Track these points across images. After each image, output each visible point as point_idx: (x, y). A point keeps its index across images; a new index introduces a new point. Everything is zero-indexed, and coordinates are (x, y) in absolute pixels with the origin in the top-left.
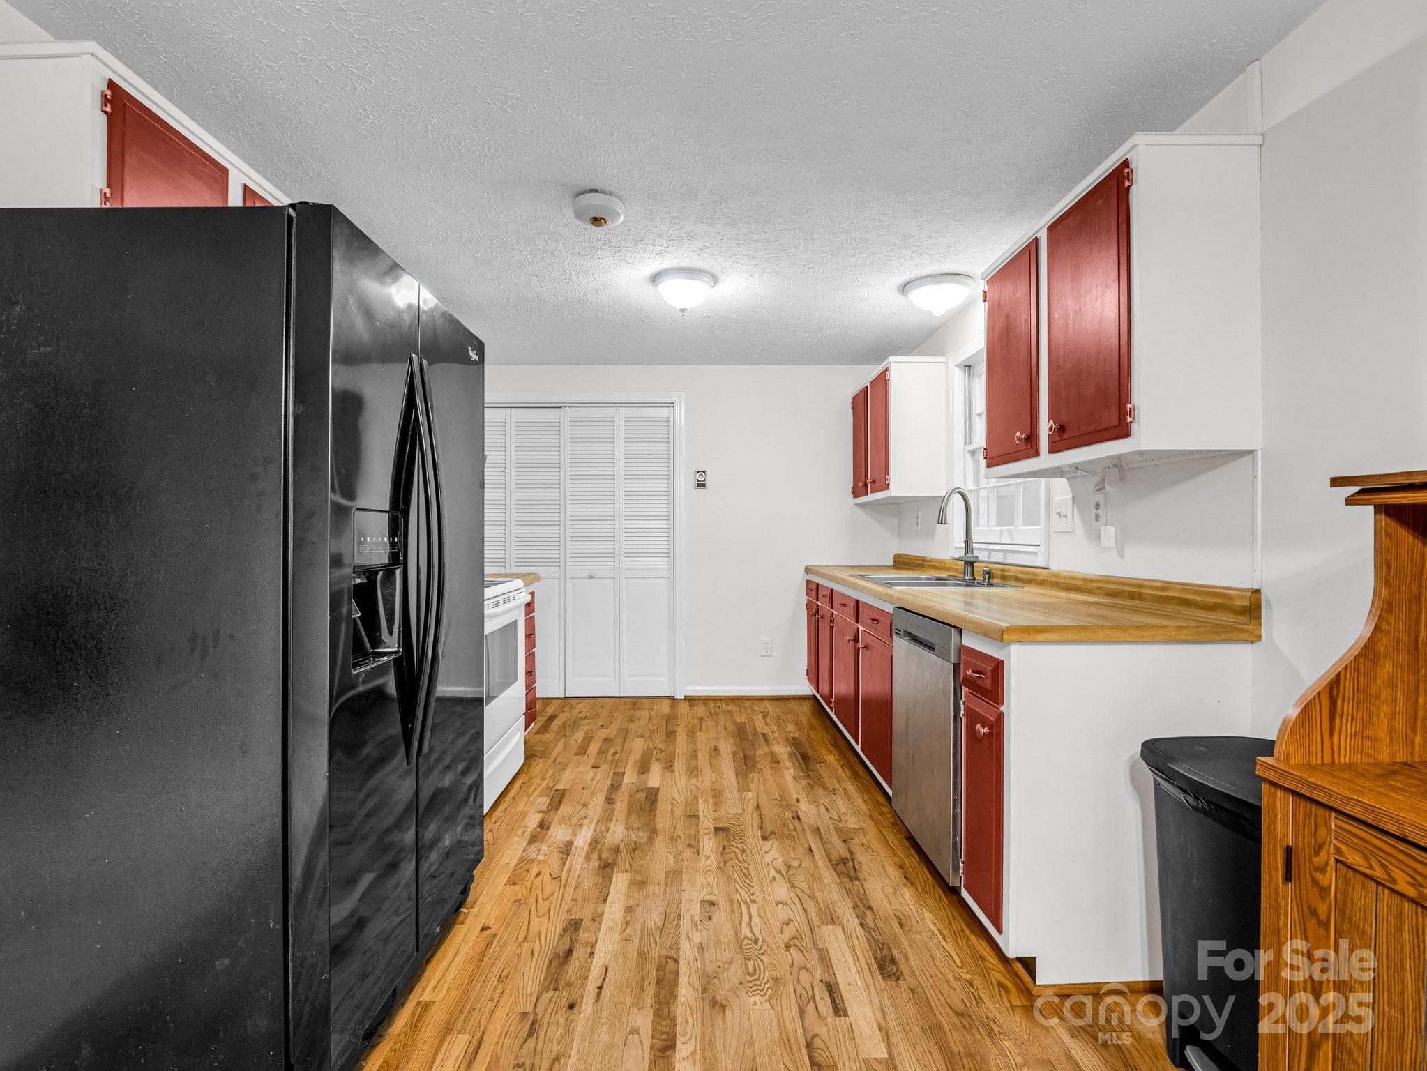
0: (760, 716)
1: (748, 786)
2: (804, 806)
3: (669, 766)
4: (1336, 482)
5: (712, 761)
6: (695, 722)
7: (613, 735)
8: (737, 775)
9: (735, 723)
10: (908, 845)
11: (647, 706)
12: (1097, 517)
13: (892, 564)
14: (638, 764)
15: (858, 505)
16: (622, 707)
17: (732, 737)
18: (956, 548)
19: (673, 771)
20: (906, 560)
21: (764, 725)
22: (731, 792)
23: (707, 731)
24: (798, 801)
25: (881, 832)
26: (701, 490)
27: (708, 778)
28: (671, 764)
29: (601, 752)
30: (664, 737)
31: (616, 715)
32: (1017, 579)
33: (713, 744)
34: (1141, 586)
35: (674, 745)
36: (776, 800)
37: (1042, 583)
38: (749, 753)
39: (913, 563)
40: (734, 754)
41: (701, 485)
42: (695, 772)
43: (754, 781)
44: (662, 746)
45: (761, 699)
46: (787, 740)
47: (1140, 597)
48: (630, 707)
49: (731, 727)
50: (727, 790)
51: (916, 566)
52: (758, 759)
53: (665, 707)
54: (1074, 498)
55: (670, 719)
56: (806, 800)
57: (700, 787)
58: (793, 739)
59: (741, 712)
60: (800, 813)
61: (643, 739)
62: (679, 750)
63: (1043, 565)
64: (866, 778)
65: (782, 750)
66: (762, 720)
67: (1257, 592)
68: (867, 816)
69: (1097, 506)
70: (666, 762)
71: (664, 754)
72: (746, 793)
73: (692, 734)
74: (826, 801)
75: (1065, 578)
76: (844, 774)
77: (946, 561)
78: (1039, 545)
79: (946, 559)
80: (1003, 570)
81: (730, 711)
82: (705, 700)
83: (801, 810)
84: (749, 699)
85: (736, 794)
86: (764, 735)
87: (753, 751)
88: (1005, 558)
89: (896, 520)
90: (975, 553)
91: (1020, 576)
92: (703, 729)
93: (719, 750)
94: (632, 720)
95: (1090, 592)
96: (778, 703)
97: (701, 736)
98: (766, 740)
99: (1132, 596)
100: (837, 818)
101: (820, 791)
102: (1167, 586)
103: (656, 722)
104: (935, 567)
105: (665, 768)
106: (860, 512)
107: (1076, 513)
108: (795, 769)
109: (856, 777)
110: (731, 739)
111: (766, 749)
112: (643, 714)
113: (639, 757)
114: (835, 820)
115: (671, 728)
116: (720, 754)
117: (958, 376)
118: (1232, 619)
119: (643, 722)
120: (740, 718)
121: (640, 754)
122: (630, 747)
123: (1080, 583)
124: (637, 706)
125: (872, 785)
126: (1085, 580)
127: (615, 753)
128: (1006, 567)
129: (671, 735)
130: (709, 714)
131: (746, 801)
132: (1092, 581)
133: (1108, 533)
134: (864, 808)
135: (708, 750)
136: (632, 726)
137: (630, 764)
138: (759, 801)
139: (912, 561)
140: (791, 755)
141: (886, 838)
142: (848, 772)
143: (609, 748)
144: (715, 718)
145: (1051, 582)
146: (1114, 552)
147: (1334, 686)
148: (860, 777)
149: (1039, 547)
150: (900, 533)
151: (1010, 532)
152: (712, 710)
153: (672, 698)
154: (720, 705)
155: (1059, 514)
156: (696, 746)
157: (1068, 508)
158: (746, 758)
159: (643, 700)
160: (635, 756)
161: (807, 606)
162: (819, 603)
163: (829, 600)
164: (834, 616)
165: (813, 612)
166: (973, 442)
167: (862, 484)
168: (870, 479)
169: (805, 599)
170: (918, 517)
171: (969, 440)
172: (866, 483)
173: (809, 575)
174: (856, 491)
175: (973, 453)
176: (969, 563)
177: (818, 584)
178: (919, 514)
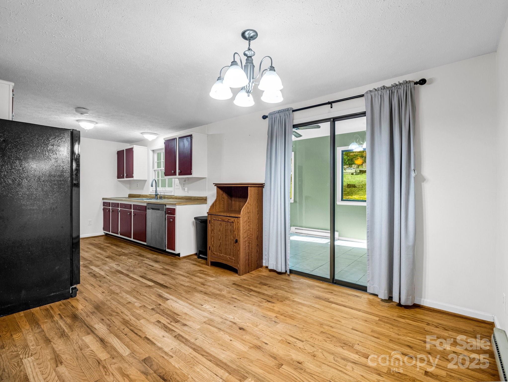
4: (214, 184)
12: (184, 186)
13: (128, 197)
15: (119, 181)
18: (151, 192)
20: (133, 195)
34: (191, 197)
37: (173, 198)
39: (136, 196)
45: (88, 238)
54: (179, 182)
63: (173, 195)
67: (207, 197)
69: (184, 184)
75: (178, 197)
80: (164, 196)
84: (84, 238)
88: (164, 194)
89: (129, 185)
90: (158, 193)
91: (168, 197)
95: (183, 199)
99: (190, 199)
102: (195, 197)
106: (119, 182)
107: (180, 185)
117: (151, 153)
118: (204, 201)
123: (181, 198)
126: (182, 197)
128: (165, 196)
132: (183, 197)
133: (186, 189)
145: (175, 198)
146: (187, 192)
147: (213, 204)
149: (172, 192)
150: (130, 188)
155: (177, 185)
157: (178, 184)
161: (103, 209)
162: (111, 208)
163: (117, 206)
164: (119, 210)
165: (107, 211)
166: (154, 168)
167: (122, 175)
168: (125, 175)
169: (102, 207)
170: (137, 185)
171: (153, 167)
172: (124, 176)
173: (104, 200)
174: (119, 177)
175: (155, 171)
176: (156, 195)
177: (110, 203)
178: (138, 184)
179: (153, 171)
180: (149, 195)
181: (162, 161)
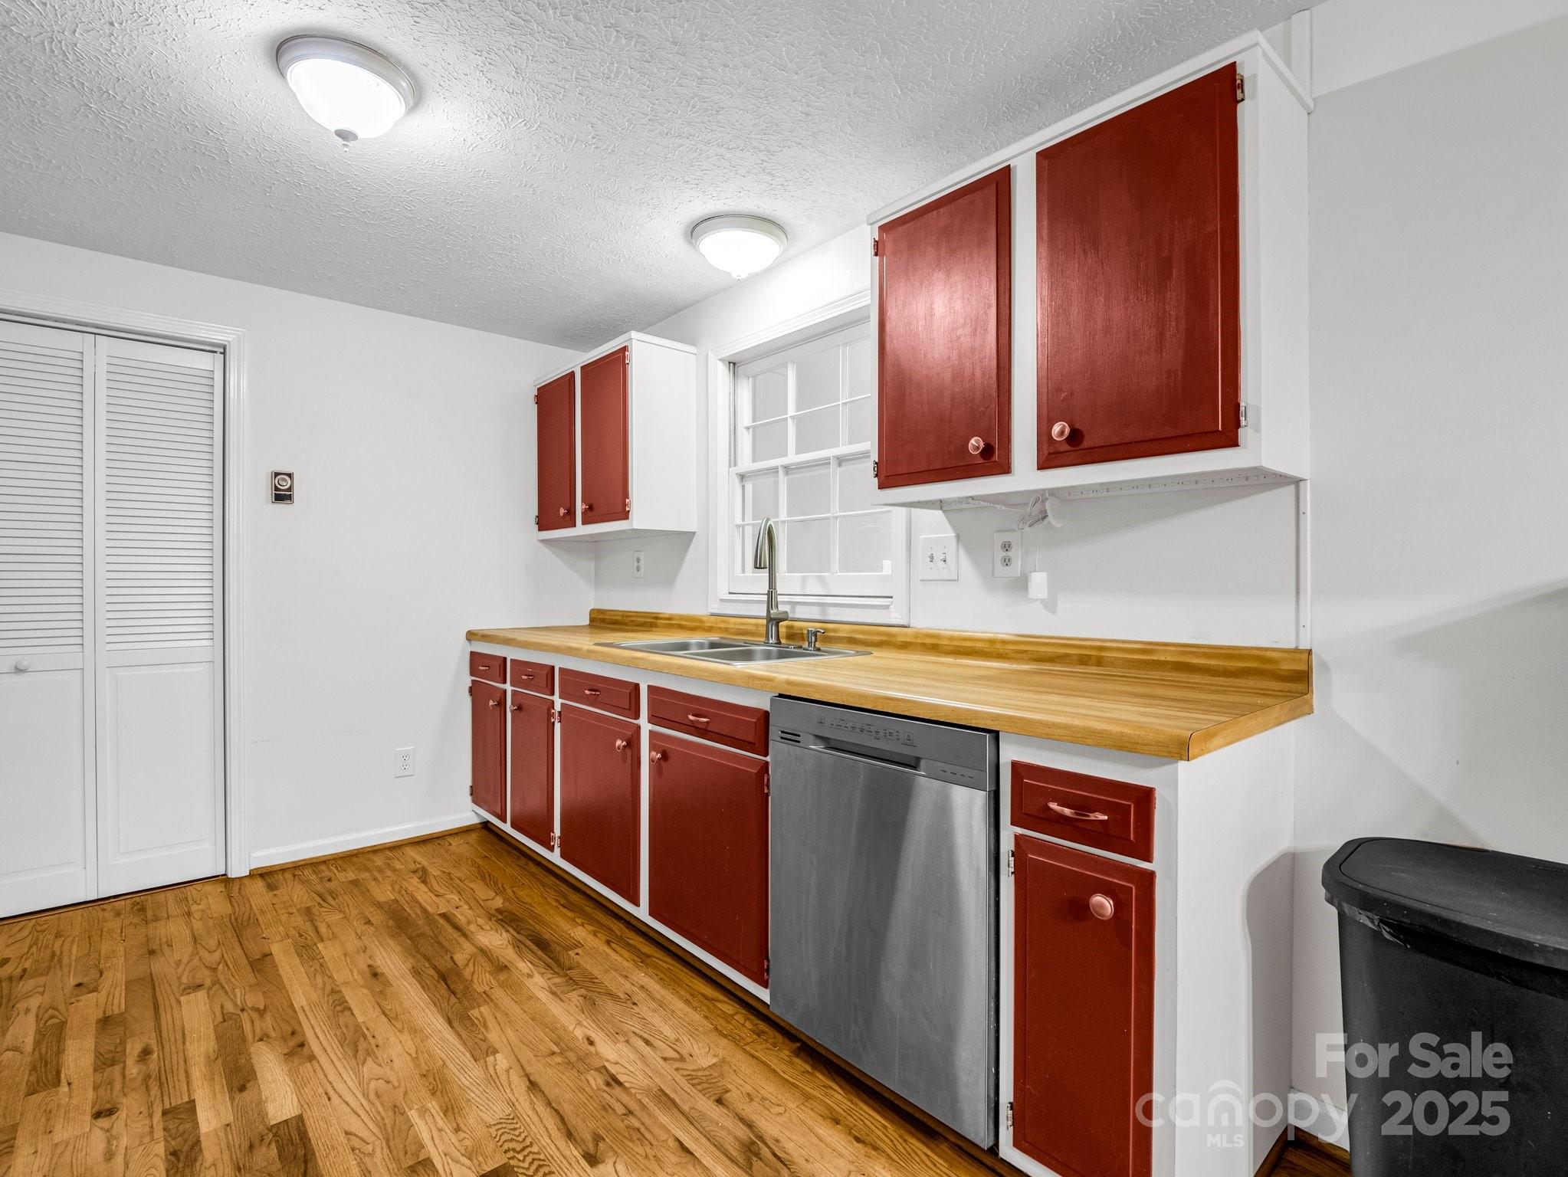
0: (415, 880)
1: (485, 1040)
2: (608, 1051)
3: (297, 1050)
5: (383, 1003)
6: (298, 920)
7: (118, 1005)
8: (450, 1022)
9: (378, 905)
10: (809, 1069)
11: (174, 909)
12: (1009, 561)
13: (588, 623)
14: (219, 1067)
15: (543, 541)
16: (114, 924)
17: (392, 936)
18: (722, 600)
19: (312, 1058)
20: (619, 618)
21: (434, 898)
22: (462, 1068)
23: (335, 937)
24: (591, 1043)
25: (753, 1056)
26: (281, 507)
27: (397, 1048)
28: (297, 1040)
29: (106, 1061)
30: (247, 972)
31: (105, 947)
32: (852, 641)
33: (362, 963)
35: (281, 987)
36: (553, 1053)
37: (905, 646)
38: (444, 963)
39: (632, 621)
40: (416, 973)
41: (282, 496)
42: (362, 1045)
43: (490, 1025)
44: (255, 999)
45: (395, 847)
46: (490, 916)
47: (1099, 662)
48: (136, 920)
49: (377, 918)
50: (451, 1066)
51: (637, 626)
52: (467, 973)
53: (215, 902)
54: (958, 537)
55: (240, 926)
56: (601, 1034)
57: (393, 1079)
58: (498, 911)
59: (376, 879)
60: (613, 1069)
61: (201, 994)
62: (300, 1000)
63: (902, 622)
64: (657, 955)
65: (496, 940)
66: (422, 886)
67: (1305, 652)
68: (710, 1031)
69: (1007, 547)
70: (284, 1039)
71: (268, 1017)
72: (491, 1059)
73: (306, 951)
74: (631, 1025)
75: (951, 638)
76: (618, 957)
77: (704, 619)
78: (891, 597)
79: (702, 616)
81: (355, 883)
82: (295, 869)
83: (608, 1061)
84: (375, 850)
85: (476, 1071)
86: (444, 916)
87: (448, 958)
89: (593, 563)
91: (857, 636)
92: (325, 936)
93: (383, 974)
94: (152, 952)
95: (1001, 657)
96: (429, 847)
97: (329, 951)
98: (457, 927)
100: (675, 1055)
101: (610, 1007)
103: (212, 943)
104: (680, 627)
105: (289, 1055)
106: (543, 548)
107: (965, 557)
108: (542, 974)
109: (643, 959)
110: (391, 942)
111: (468, 948)
112: (175, 929)
113: (212, 1045)
114: (672, 1059)
115: (256, 954)
116: (388, 984)
117: (720, 375)
119: (183, 950)
120: (384, 893)
121: (213, 1036)
122: (178, 1023)
124: (149, 914)
125: (677, 967)
126: (992, 641)
127: (146, 1053)
129: (261, 964)
130: (319, 899)
131: (503, 1078)
132: (1004, 642)
133: (1039, 581)
134: (697, 1017)
135: (361, 981)
136: (159, 966)
137: (197, 1073)
138: (529, 1070)
139: (630, 619)
140: (517, 945)
141: (768, 1066)
142: (626, 954)
143: (123, 1042)
144: (332, 902)
145: (923, 644)
148: (648, 956)
149: (891, 600)
150: (598, 580)
151: (821, 580)
152: (319, 888)
153: (223, 879)
154: (328, 873)
155: (931, 557)
156: (331, 977)
157: (950, 549)
158: (443, 977)
159: (161, 897)
160: (201, 1045)
161: (471, 690)
162: (508, 687)
163: (543, 682)
164: (558, 707)
165: (491, 703)
166: (739, 462)
167: (562, 511)
168: (580, 507)
169: (467, 680)
170: (638, 560)
171: (733, 461)
172: (571, 512)
173: (474, 643)
174: (546, 520)
175: (742, 477)
176: (774, 621)
177: (505, 659)
178: (642, 555)
179: (736, 480)
180: (712, 615)
181: (793, 418)
